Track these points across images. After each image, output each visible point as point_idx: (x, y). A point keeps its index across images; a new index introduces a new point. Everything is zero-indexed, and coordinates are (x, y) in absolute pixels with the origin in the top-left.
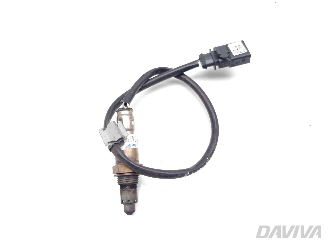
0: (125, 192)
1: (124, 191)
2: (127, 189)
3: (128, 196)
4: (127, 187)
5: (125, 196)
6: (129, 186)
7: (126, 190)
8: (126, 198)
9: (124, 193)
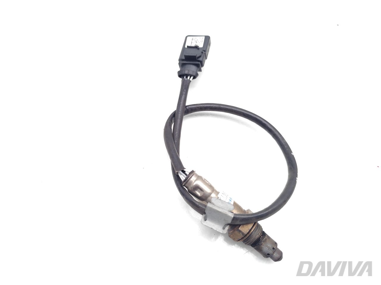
0: (263, 245)
1: (261, 244)
2: (262, 240)
3: (268, 245)
4: (261, 238)
5: (266, 248)
6: (262, 237)
7: (263, 242)
8: (269, 248)
9: (264, 247)
